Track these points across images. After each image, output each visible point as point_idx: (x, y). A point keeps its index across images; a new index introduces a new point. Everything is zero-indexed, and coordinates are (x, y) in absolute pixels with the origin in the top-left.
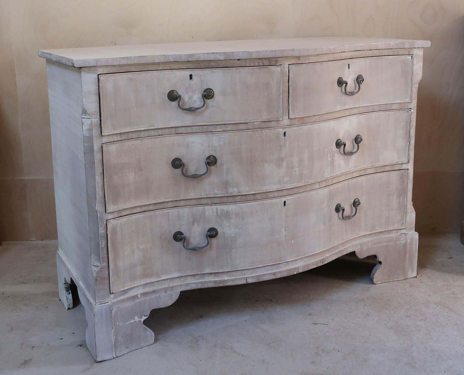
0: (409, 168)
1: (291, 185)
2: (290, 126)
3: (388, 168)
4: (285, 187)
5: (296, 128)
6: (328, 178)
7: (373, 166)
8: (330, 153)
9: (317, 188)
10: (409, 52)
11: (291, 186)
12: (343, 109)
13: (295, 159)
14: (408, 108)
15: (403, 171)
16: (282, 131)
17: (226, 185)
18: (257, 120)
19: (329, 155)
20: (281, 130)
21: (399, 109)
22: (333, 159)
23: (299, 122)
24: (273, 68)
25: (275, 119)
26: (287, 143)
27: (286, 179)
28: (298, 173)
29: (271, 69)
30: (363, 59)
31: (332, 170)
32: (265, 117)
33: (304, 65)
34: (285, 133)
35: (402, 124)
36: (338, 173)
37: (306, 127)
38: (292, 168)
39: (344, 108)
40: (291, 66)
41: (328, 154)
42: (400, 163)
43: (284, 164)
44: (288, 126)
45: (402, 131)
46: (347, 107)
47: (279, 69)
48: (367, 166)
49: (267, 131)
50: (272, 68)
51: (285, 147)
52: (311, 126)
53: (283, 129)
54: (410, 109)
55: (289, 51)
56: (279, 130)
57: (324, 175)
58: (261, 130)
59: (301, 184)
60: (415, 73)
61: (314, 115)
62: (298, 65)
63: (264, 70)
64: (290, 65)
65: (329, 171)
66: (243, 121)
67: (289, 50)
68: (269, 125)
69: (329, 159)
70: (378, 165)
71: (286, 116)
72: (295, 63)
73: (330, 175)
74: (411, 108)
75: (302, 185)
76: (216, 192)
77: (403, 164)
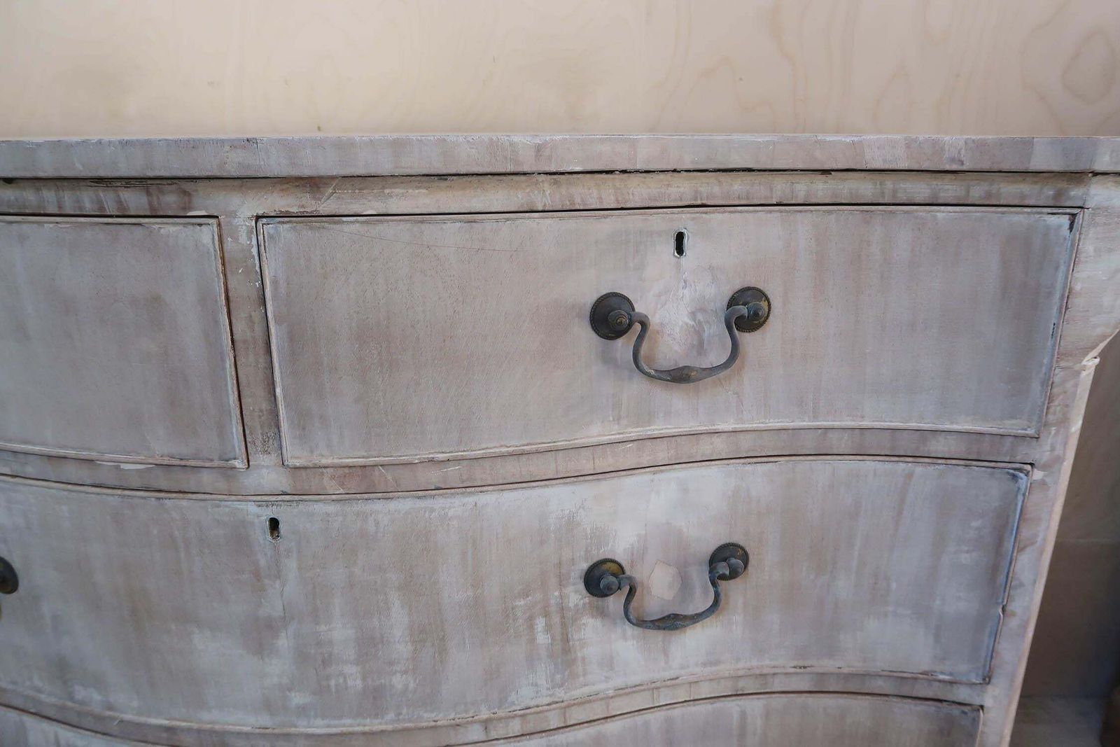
0: (988, 702)
1: (326, 722)
2: (296, 498)
3: (880, 685)
4: (296, 727)
5: (331, 508)
6: (538, 706)
7: (805, 667)
8: (546, 615)
9: (476, 738)
10: (1059, 194)
11: (328, 726)
12: (633, 436)
13: (340, 632)
14: (1018, 458)
15: (956, 711)
16: (258, 515)
17: (62, 670)
18: (128, 453)
19: (540, 623)
20: (252, 508)
21: (968, 461)
22: (566, 640)
23: (342, 485)
24: (172, 229)
25: (212, 460)
26: (291, 565)
27: (297, 699)
28: (356, 683)
29: (162, 230)
30: (779, 214)
31: (558, 677)
32: (162, 446)
33: (351, 228)
34: (274, 524)
35: (975, 524)
36: (602, 686)
37: (392, 505)
38: (326, 662)
39: (634, 432)
40: (269, 228)
41: (531, 620)
42: (941, 677)
43: (284, 642)
44: (288, 498)
45: (967, 552)
46: (656, 429)
47: (207, 234)
48: (773, 663)
49: (184, 503)
50: (169, 230)
51: (278, 576)
52: (422, 504)
53: (259, 506)
54: (1029, 467)
55: (227, 148)
56: (242, 506)
57: (513, 697)
58: (159, 499)
59: (381, 724)
60: (1078, 302)
61: (432, 461)
62: (315, 222)
63: (130, 235)
64: (264, 220)
65: (542, 682)
66: (73, 448)
67: (223, 142)
68: (190, 481)
69: (542, 639)
70: (829, 665)
71: (266, 452)
72: (294, 210)
73: (550, 696)
74: (1032, 464)
75: (383, 727)
76: (38, 683)
77: (955, 683)
